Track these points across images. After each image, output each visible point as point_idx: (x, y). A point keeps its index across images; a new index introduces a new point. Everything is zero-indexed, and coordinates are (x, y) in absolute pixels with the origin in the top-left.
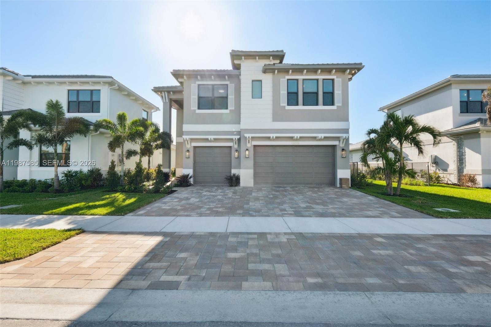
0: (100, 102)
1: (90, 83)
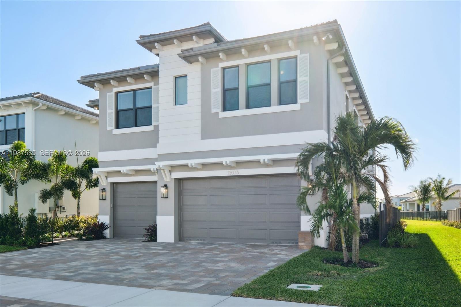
0: (24, 129)
1: (22, 104)
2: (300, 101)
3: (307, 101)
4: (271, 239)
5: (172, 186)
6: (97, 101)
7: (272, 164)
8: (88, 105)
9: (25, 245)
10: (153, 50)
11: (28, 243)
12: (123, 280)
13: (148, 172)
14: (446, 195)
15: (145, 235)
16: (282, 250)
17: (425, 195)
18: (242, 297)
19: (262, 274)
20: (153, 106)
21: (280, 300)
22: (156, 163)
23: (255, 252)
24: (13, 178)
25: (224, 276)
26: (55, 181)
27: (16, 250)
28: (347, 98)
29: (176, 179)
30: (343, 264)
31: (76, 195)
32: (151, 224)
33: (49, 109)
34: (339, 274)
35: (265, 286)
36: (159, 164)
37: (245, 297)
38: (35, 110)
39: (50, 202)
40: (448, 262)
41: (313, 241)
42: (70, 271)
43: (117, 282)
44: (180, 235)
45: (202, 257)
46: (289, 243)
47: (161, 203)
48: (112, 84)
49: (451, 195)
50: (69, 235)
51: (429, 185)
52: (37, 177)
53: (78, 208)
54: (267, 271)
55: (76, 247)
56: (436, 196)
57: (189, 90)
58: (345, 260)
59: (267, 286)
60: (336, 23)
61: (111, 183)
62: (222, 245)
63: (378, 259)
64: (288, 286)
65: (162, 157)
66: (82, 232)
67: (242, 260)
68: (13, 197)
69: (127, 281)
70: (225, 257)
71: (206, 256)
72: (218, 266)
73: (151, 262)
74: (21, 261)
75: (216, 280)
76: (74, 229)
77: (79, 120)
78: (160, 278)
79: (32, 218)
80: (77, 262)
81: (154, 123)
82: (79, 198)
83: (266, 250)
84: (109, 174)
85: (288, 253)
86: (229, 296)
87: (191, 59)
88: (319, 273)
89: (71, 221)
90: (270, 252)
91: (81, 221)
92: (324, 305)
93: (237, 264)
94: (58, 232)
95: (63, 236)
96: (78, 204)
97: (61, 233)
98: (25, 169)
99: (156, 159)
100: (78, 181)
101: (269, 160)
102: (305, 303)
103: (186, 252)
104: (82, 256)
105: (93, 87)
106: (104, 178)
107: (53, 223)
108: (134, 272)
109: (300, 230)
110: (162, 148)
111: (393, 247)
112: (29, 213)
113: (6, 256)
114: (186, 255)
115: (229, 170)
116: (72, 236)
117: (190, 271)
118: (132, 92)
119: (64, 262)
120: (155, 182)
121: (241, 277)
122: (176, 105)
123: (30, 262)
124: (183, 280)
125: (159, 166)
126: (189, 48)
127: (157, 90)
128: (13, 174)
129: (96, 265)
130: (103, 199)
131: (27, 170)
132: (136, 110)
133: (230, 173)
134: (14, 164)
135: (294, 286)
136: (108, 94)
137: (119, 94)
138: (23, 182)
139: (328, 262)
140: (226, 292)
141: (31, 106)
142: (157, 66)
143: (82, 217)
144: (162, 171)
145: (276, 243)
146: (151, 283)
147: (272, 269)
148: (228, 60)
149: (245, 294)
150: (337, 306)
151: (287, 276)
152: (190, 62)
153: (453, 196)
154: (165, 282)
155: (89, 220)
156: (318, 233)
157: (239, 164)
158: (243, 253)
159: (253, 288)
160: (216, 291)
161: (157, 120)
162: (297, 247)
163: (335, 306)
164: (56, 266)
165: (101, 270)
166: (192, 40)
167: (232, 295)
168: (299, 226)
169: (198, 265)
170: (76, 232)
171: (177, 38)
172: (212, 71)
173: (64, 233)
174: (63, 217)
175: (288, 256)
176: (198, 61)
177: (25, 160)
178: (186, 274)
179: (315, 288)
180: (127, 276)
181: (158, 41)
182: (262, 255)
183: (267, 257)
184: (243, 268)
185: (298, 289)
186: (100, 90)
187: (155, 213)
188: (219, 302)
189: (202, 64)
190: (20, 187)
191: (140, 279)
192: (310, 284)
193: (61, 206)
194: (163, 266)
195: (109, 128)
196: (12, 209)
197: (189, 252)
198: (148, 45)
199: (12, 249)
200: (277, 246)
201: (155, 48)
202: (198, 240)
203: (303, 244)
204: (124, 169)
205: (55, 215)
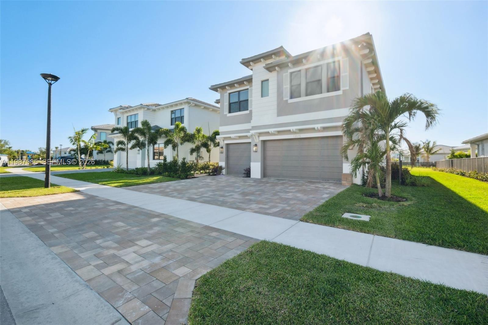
2: (342, 89)
3: (347, 88)
4: (322, 178)
5: (259, 145)
6: (219, 100)
7: (323, 130)
8: (215, 102)
9: (180, 178)
10: (249, 67)
11: (181, 177)
12: (227, 202)
13: (246, 137)
14: (432, 152)
15: (244, 173)
16: (331, 186)
17: (417, 152)
18: (308, 222)
19: (321, 204)
20: (249, 99)
21: (340, 228)
22: (250, 131)
23: (313, 186)
24: (176, 141)
25: (293, 204)
26: (197, 143)
27: (174, 180)
28: (372, 89)
29: (262, 141)
30: (379, 198)
31: (209, 151)
32: (248, 167)
33: (196, 105)
34: (380, 207)
35: (324, 214)
36: (252, 132)
37: (311, 223)
38: (189, 106)
39: (195, 154)
40: (467, 199)
41: (352, 180)
42: (198, 194)
43: (223, 204)
44: (264, 174)
45: (278, 188)
46: (335, 181)
47: (253, 155)
48: (227, 88)
49: (435, 152)
50: (204, 172)
51: (419, 145)
52: (188, 141)
53: (209, 158)
54: (324, 201)
55: (206, 180)
56: (425, 152)
57: (270, 87)
58: (380, 195)
59: (326, 214)
60: (369, 35)
61: (226, 144)
62: (290, 181)
63: (405, 195)
64: (343, 215)
65: (254, 128)
66: (211, 171)
67: (304, 192)
68: (176, 152)
69: (229, 204)
70: (292, 189)
71: (280, 188)
72: (289, 196)
73: (246, 191)
74: (174, 187)
75: (288, 206)
76: (207, 169)
77: (211, 111)
78: (251, 203)
79: (184, 163)
80: (203, 189)
81: (249, 109)
82: (210, 152)
83: (319, 185)
84: (225, 138)
85: (335, 188)
86: (298, 221)
87: (271, 69)
88: (365, 205)
89: (206, 165)
90: (322, 186)
91: (211, 165)
92: (379, 236)
93: (301, 195)
94: (199, 171)
95: (201, 173)
96: (210, 156)
97: (200, 171)
98: (182, 137)
99: (251, 130)
100: (209, 143)
101: (321, 127)
102: (361, 232)
103: (268, 185)
104: (207, 185)
105: (217, 91)
106: (222, 141)
107: (196, 165)
108: (235, 197)
109: (342, 173)
110: (254, 123)
111: (411, 185)
112: (182, 160)
113: (168, 184)
114: (267, 187)
115: (295, 135)
116: (206, 173)
117: (270, 199)
118: (238, 92)
119: (196, 189)
120: (250, 143)
121: (305, 205)
122: (262, 97)
123: (179, 188)
124: (265, 205)
125: (252, 133)
126: (270, 63)
127: (252, 90)
128: (176, 139)
129: (213, 191)
130: (222, 153)
131: (183, 137)
132: (240, 102)
133: (295, 136)
134: (176, 134)
135: (347, 215)
136: (225, 94)
137: (230, 94)
138: (181, 144)
139: (366, 195)
140: (296, 217)
141: (187, 104)
142: (251, 76)
143: (211, 163)
144: (254, 136)
145: (325, 180)
146: (244, 206)
147: (327, 199)
148: (294, 67)
149: (310, 220)
150: (391, 238)
151: (340, 206)
152: (270, 71)
153: (437, 152)
154: (254, 206)
155: (215, 164)
156: (356, 174)
157: (301, 131)
158: (304, 186)
159: (316, 215)
160: (288, 216)
161: (251, 107)
162: (341, 184)
163: (390, 237)
164: (191, 191)
165: (215, 195)
166: (272, 58)
167: (301, 221)
168: (342, 170)
169: (275, 194)
170: (208, 171)
171: (263, 57)
172: (284, 75)
173: (201, 171)
174: (201, 163)
175: (335, 190)
176: (275, 70)
177: (182, 132)
178: (267, 201)
179: (365, 218)
180: (229, 200)
181: (252, 61)
182: (317, 188)
183: (321, 190)
184: (305, 198)
185: (352, 218)
186: (221, 93)
187: (249, 161)
188: (291, 226)
189: (278, 71)
190: (180, 146)
191: (238, 202)
192: (360, 214)
193: (201, 157)
194: (252, 194)
195: (225, 113)
196: (174, 158)
197: (270, 185)
198: (246, 64)
199: (172, 180)
200: (326, 182)
201: (250, 65)
202: (275, 177)
203: (345, 182)
204: (232, 136)
205: (198, 161)
